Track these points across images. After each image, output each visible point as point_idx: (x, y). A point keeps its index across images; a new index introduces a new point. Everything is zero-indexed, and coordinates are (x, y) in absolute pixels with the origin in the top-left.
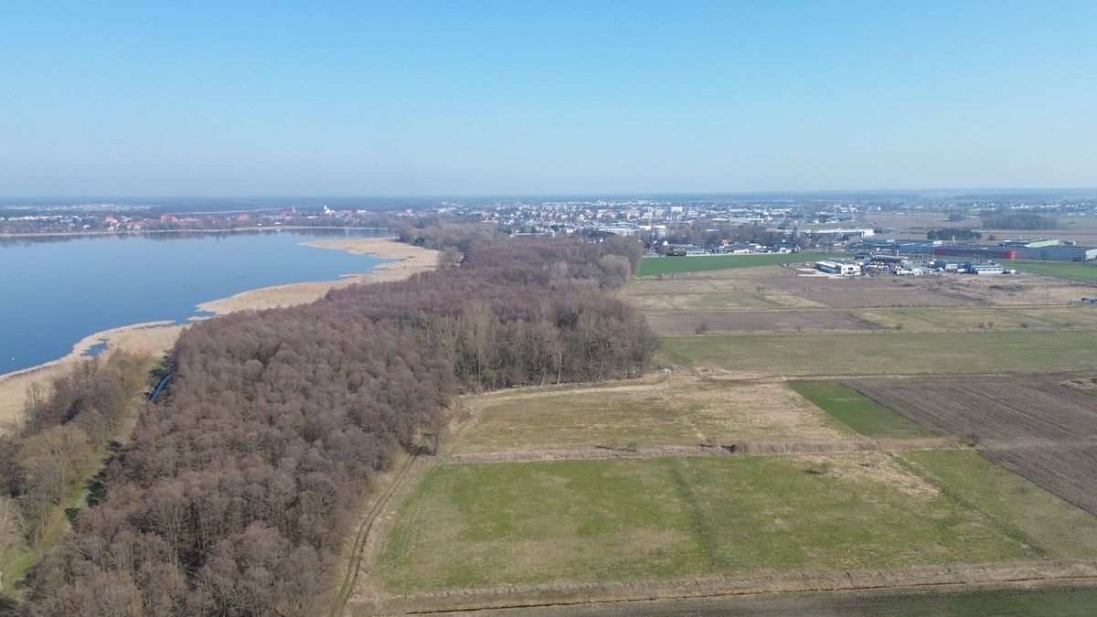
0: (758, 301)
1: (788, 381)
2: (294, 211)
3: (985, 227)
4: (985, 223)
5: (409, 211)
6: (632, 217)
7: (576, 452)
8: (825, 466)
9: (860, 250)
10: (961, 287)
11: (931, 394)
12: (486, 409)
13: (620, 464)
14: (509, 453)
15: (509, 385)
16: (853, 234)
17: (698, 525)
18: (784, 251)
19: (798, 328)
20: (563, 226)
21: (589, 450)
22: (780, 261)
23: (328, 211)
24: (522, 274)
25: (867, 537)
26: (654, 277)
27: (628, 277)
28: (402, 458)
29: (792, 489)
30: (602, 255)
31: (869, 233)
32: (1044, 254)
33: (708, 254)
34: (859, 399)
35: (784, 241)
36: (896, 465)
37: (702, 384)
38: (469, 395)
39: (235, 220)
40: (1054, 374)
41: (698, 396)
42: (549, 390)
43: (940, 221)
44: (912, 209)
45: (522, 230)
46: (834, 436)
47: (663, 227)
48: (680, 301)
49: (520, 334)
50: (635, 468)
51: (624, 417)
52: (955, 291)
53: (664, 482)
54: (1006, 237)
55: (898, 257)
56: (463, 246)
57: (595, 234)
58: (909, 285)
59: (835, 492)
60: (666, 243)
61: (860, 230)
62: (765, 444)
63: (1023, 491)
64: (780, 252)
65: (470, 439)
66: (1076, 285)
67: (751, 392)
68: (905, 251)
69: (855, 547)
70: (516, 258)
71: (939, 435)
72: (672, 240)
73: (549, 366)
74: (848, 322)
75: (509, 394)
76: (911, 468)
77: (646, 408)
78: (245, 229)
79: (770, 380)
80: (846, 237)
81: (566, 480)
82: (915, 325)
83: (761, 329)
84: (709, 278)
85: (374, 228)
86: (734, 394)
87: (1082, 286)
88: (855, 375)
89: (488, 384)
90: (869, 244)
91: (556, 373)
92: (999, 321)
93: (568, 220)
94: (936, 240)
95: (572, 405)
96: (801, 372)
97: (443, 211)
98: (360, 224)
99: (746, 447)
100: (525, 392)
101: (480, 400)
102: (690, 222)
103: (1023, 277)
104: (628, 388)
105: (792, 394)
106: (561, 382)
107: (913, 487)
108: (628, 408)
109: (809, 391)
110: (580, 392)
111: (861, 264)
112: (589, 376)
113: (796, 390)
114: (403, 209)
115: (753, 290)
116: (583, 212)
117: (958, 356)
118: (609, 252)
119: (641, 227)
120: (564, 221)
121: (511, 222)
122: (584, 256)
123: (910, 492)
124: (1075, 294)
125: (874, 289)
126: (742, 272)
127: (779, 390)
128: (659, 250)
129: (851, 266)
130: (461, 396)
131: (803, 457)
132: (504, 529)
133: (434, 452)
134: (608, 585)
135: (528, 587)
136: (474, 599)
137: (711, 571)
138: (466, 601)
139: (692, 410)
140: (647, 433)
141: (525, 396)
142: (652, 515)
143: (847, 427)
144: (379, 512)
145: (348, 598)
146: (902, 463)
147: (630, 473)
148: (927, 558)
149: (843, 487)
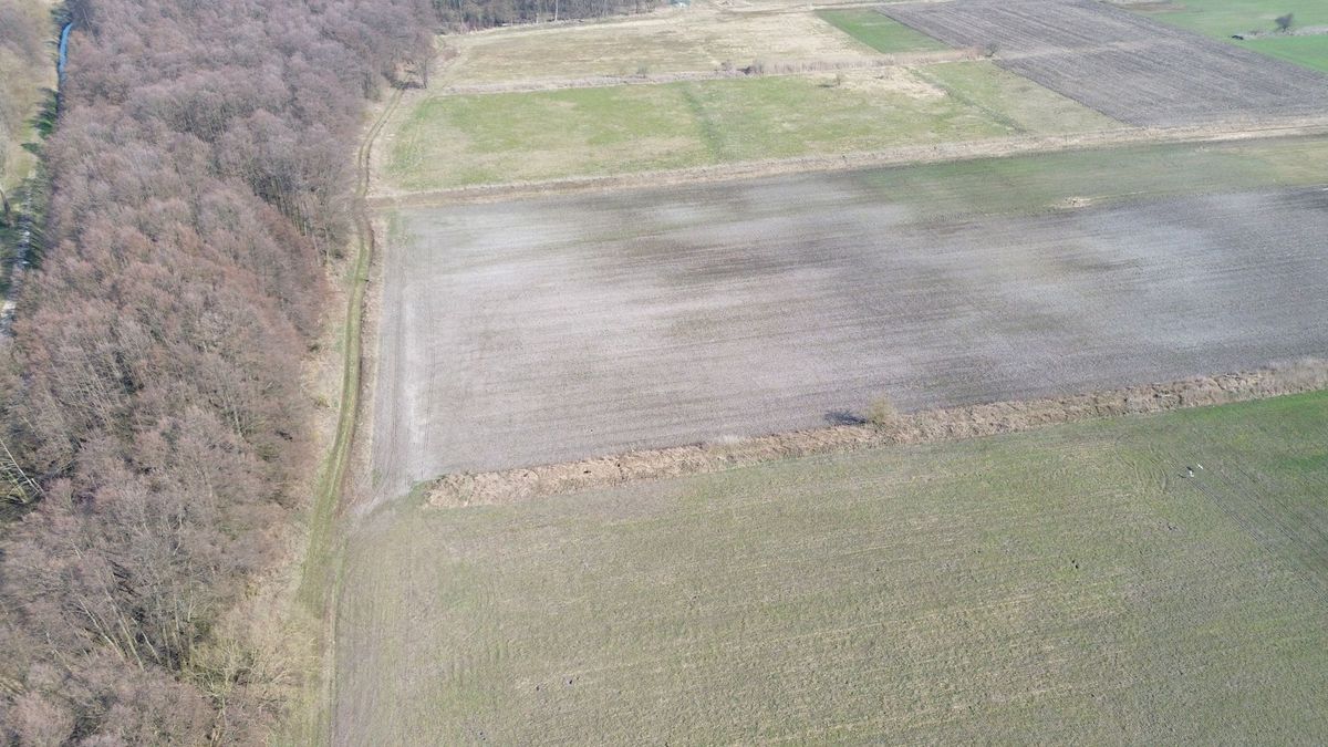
1: (815, 10)
7: (582, 81)
8: (838, 81)
11: (963, 15)
12: (475, 48)
13: (629, 89)
14: (508, 85)
15: (498, 23)
17: (709, 133)
21: (596, 79)
25: (867, 131)
28: (389, 92)
29: (803, 100)
34: (890, 23)
36: (911, 76)
37: (721, 16)
38: (452, 34)
41: (714, 27)
42: (545, 27)
46: (854, 55)
50: (645, 92)
51: (632, 50)
53: (675, 101)
59: (846, 100)
62: (781, 64)
63: (1024, 90)
65: (462, 74)
67: (773, 22)
69: (854, 139)
71: (960, 48)
75: (499, 33)
76: (924, 78)
77: (658, 41)
79: (796, 9)
81: (572, 105)
86: (756, 25)
89: (471, 21)
91: (553, 11)
95: (574, 42)
99: (761, 67)
100: (517, 30)
101: (465, 40)
104: (638, 23)
105: (819, 21)
106: (559, 19)
107: (921, 92)
108: (638, 42)
109: (835, 18)
110: (583, 28)
112: (592, 12)
113: (822, 17)
123: (917, 96)
127: (804, 19)
130: (443, 36)
131: (818, 76)
132: (512, 144)
133: (425, 86)
134: (619, 176)
135: (542, 182)
136: (491, 192)
137: (717, 163)
138: (483, 194)
139: (708, 40)
140: (659, 62)
141: (519, 34)
142: (663, 128)
143: (868, 48)
144: (377, 135)
145: (365, 195)
146: (916, 74)
147: (640, 97)
148: (918, 142)
149: (854, 96)
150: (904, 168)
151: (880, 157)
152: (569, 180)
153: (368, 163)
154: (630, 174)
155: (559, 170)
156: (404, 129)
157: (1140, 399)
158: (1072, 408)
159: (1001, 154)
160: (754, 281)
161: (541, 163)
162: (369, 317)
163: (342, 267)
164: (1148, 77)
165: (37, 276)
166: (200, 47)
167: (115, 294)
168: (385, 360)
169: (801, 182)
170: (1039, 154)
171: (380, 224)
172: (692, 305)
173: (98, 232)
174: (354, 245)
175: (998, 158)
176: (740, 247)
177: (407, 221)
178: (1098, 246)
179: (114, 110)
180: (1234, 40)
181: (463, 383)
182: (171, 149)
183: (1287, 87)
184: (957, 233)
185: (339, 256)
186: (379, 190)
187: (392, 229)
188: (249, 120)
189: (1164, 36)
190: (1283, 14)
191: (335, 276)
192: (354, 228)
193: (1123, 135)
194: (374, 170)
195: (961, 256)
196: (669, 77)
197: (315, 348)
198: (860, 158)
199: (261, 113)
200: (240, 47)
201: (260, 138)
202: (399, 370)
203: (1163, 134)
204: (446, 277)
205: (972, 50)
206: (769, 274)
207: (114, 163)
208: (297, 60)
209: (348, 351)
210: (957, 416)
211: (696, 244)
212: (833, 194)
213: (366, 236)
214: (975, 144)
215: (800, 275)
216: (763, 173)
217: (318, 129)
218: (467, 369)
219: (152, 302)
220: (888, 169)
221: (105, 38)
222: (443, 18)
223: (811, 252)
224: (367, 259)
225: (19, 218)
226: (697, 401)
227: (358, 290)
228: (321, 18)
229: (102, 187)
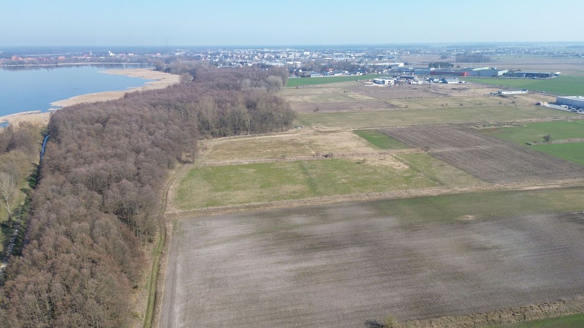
0: (344, 98)
1: (353, 130)
2: (91, 54)
3: (457, 61)
4: (457, 59)
5: (158, 54)
6: (283, 57)
7: (258, 160)
8: (364, 161)
9: (394, 72)
10: (438, 89)
11: (414, 133)
12: (215, 145)
13: (278, 164)
14: (228, 162)
15: (225, 135)
16: (393, 66)
17: (310, 182)
18: (359, 74)
19: (361, 108)
20: (246, 62)
21: (264, 159)
22: (356, 79)
23: (111, 54)
24: (227, 85)
25: (377, 183)
26: (294, 87)
27: (281, 88)
28: (178, 165)
29: (350, 169)
30: (268, 76)
31: (402, 65)
32: (479, 73)
33: (322, 76)
34: (384, 136)
35: (360, 69)
36: (394, 159)
37: (315, 133)
38: (206, 140)
39: (57, 59)
40: (467, 124)
41: (313, 138)
42: (244, 137)
43: (436, 59)
44: (424, 53)
45: (224, 64)
46: (370, 150)
47: (300, 62)
48: (307, 98)
49: (229, 111)
50: (284, 165)
51: (279, 147)
52: (435, 91)
53: (297, 169)
54: (465, 66)
55: (413, 76)
56: (193, 72)
57: (264, 66)
58: (415, 89)
59: (367, 169)
60: (300, 71)
61: (397, 64)
62: (340, 154)
63: (442, 166)
64: (357, 75)
65: (209, 157)
66: (490, 87)
67: (336, 135)
68: (416, 73)
69: (372, 187)
70: (223, 77)
71: (414, 148)
72: (304, 69)
73: (244, 125)
74: (385, 106)
75: (225, 139)
76: (399, 160)
77: (290, 143)
78: (64, 64)
79: (346, 130)
80: (390, 67)
81: (254, 170)
82: (414, 106)
83: (344, 109)
84: (322, 87)
85: (140, 63)
86: (329, 136)
87: (492, 88)
88: (384, 127)
89: (214, 135)
90: (400, 70)
91: (247, 130)
92: (451, 103)
93: (249, 59)
94: (432, 67)
95: (256, 143)
96: (360, 127)
97: (178, 54)
98: (131, 61)
99: (332, 155)
100: (232, 138)
101: (211, 142)
102: (313, 60)
103: (467, 84)
104: (281, 136)
105: (355, 135)
106: (250, 134)
107: (399, 166)
108: (282, 143)
109: (362, 134)
110: (258, 138)
111: (395, 79)
112: (263, 131)
113: (356, 133)
114: (155, 53)
115: (342, 92)
116: (257, 55)
117: (430, 118)
118: (271, 74)
119: (288, 63)
120: (246, 59)
121: (217, 60)
122: (259, 77)
123: (397, 168)
124: (487, 91)
125: (399, 91)
126: (337, 84)
127: (349, 134)
128: (297, 74)
129: (390, 80)
130: (202, 141)
131: (356, 158)
132: (228, 187)
133: (193, 162)
134: (272, 202)
135: (239, 205)
136: (218, 210)
137: (315, 196)
138: (215, 211)
139: (310, 143)
140: (290, 152)
141: (233, 140)
142: (291, 180)
143: (376, 147)
144: (171, 184)
145: (164, 212)
146: (396, 158)
147: (282, 167)
148: (399, 188)
149: (371, 167)
150: (394, 200)
151: (383, 195)
152: (252, 204)
153: (167, 197)
154: (277, 202)
155: (247, 200)
156: (183, 181)
157: (506, 316)
158: (477, 320)
159: (435, 194)
160: (331, 253)
161: (240, 196)
162: (161, 271)
163: (151, 246)
164: (493, 161)
166: (102, 150)
167: (52, 269)
168: (167, 293)
169: (350, 206)
170: (451, 195)
171: (170, 226)
172: (304, 265)
173: (48, 240)
174: (157, 237)
175: (433, 196)
176: (325, 236)
177: (181, 224)
178: (480, 239)
179: (62, 178)
180: (527, 145)
181: (200, 305)
182: (85, 198)
183: (552, 166)
184: (418, 232)
185: (150, 241)
186: (171, 209)
187: (175, 228)
188: (119, 184)
189: (497, 143)
190: (546, 135)
191: (147, 251)
192: (158, 230)
193: (485, 187)
194: (169, 200)
195: (423, 242)
196: (294, 159)
197: (136, 287)
198: (375, 196)
199: (124, 181)
200: (119, 151)
201: (123, 191)
202: (173, 298)
203: (502, 186)
204: (197, 251)
205: (419, 149)
206: (338, 249)
207: (60, 204)
208: (141, 156)
209: (151, 289)
210: (425, 324)
211: (305, 234)
212: (364, 212)
213: (163, 231)
214: (423, 190)
215: (351, 250)
216: (334, 201)
217: (148, 187)
218: (203, 297)
219: (68, 271)
220: (387, 200)
221: (63, 145)
222: (202, 133)
223: (356, 239)
224: (163, 242)
225: (15, 223)
226: (307, 315)
227: (157, 257)
228: (152, 137)
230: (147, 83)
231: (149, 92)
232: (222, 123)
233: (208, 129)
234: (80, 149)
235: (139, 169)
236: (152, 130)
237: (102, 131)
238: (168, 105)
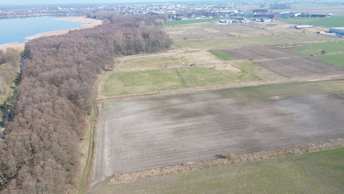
0: (202, 31)
1: (208, 50)
2: (47, 9)
3: (270, 9)
4: (270, 7)
5: (88, 8)
6: (164, 8)
7: (151, 68)
8: (214, 67)
9: (232, 16)
10: (258, 25)
11: (244, 51)
12: (125, 60)
13: (163, 70)
14: (133, 70)
15: (130, 54)
16: (231, 12)
17: (182, 81)
18: (211, 17)
19: (212, 37)
20: (142, 12)
21: (154, 68)
22: (209, 20)
23: (60, 8)
24: (131, 25)
25: (222, 80)
26: (171, 26)
27: (164, 26)
28: (103, 72)
29: (206, 72)
30: (155, 19)
31: (236, 12)
32: (283, 15)
33: (188, 19)
34: (226, 53)
35: (211, 14)
36: (232, 66)
37: (185, 52)
38: (119, 57)
39: (27, 12)
40: (276, 45)
41: (183, 55)
42: (142, 55)
43: (258, 7)
44: (250, 4)
45: (129, 13)
46: (218, 61)
47: (175, 11)
48: (179, 32)
49: (132, 39)
50: (167, 71)
51: (163, 61)
52: (257, 27)
53: (174, 73)
54: (275, 11)
55: (243, 18)
56: (110, 18)
57: (152, 14)
58: (245, 25)
59: (216, 72)
60: (175, 16)
61: (234, 11)
62: (200, 64)
63: (260, 69)
64: (210, 18)
65: (121, 67)
66: (290, 23)
67: (197, 53)
68: (245, 16)
69: (219, 82)
70: (128, 20)
71: (244, 59)
72: (177, 15)
73: (142, 48)
74: (226, 35)
75: (131, 57)
76: (235, 66)
77: (169, 58)
78: (31, 15)
79: (203, 50)
80: (229, 13)
81: (149, 74)
82: (244, 35)
83: (202, 38)
84: (188, 26)
85: (77, 14)
86: (193, 54)
87: (291, 24)
88: (226, 48)
89: (124, 54)
90: (236, 15)
91: (144, 51)
92: (266, 33)
93: (143, 10)
94: (255, 12)
95: (149, 59)
96: (212, 48)
97: (100, 8)
98: (72, 13)
99: (195, 65)
100: (135, 56)
101: (122, 59)
102: (183, 10)
103: (276, 22)
104: (164, 54)
105: (209, 53)
106: (145, 53)
107: (235, 70)
108: (165, 59)
109: (213, 52)
110: (151, 55)
111: (233, 20)
112: (153, 51)
114: (86, 7)
115: (201, 28)
116: (148, 7)
117: (253, 42)
118: (157, 18)
119: (167, 11)
120: (142, 10)
121: (124, 11)
122: (150, 20)
123: (234, 71)
124: (288, 26)
125: (235, 27)
126: (198, 24)
127: (205, 52)
128: (173, 18)
129: (229, 21)
130: (117, 58)
131: (209, 66)
132: (133, 84)
133: (112, 70)
134: (160, 92)
135: (141, 94)
136: (128, 96)
137: (185, 88)
138: (126, 97)
139: (182, 58)
140: (170, 63)
141: (135, 57)
142: (171, 79)
143: (221, 59)
144: (100, 83)
145: (96, 98)
146: (233, 65)
147: (165, 72)
148: (235, 82)
149: (218, 71)
150: (232, 89)
151: (225, 86)
152: (148, 93)
153: (97, 90)
154: (163, 91)
155: (145, 91)
156: (107, 81)
157: (297, 151)
158: (279, 153)
159: (256, 85)
160: (195, 119)
161: (141, 89)
162: (96, 131)
163: (89, 117)
164: (290, 66)
165: (11, 123)
166: (57, 63)
167: (31, 128)
168: (100, 142)
169: (206, 93)
170: (265, 85)
171: (100, 106)
172: (179, 125)
173: (28, 111)
174: (93, 112)
175: (255, 87)
176: (191, 110)
177: (106, 105)
178: (283, 109)
179: (34, 79)
180: (311, 56)
181: (120, 148)
182: (48, 89)
183: (326, 68)
184: (246, 106)
185: (89, 114)
186: (100, 97)
187: (103, 107)
188: (68, 81)
189: (294, 56)
190: (323, 50)
191: (88, 120)
192: (93, 107)
193: (286, 80)
194: (99, 91)
195: (248, 112)
196: (172, 67)
197: (81, 139)
198: (220, 87)
199: (71, 79)
200: (67, 63)
201: (71, 85)
202: (103, 145)
203: (296, 80)
204: (116, 119)
205: (247, 60)
206: (199, 117)
207: (34, 92)
208: (81, 65)
209: (90, 140)
210: (250, 156)
211: (180, 109)
212: (214, 96)
213: (96, 109)
214: (249, 83)
215: (207, 117)
216: (196, 91)
217: (85, 83)
218: (121, 144)
219: (41, 129)
220: (228, 89)
221: (33, 60)
222: (117, 53)
223: (209, 111)
224: (96, 115)
225: (8, 106)
226: (181, 152)
227: (93, 123)
228: (87, 55)
229: (30, 99)
230: (82, 25)
231: (84, 30)
232: (129, 47)
233: (120, 50)
234: (44, 62)
235: (80, 73)
236: (86, 51)
237: (57, 52)
238: (96, 37)
